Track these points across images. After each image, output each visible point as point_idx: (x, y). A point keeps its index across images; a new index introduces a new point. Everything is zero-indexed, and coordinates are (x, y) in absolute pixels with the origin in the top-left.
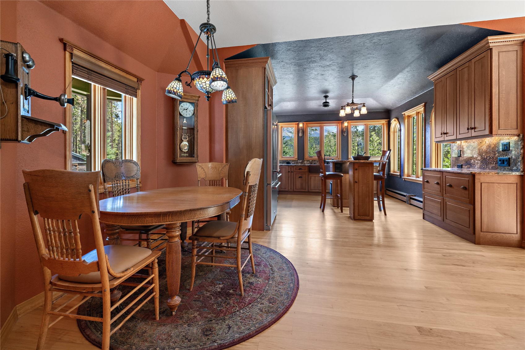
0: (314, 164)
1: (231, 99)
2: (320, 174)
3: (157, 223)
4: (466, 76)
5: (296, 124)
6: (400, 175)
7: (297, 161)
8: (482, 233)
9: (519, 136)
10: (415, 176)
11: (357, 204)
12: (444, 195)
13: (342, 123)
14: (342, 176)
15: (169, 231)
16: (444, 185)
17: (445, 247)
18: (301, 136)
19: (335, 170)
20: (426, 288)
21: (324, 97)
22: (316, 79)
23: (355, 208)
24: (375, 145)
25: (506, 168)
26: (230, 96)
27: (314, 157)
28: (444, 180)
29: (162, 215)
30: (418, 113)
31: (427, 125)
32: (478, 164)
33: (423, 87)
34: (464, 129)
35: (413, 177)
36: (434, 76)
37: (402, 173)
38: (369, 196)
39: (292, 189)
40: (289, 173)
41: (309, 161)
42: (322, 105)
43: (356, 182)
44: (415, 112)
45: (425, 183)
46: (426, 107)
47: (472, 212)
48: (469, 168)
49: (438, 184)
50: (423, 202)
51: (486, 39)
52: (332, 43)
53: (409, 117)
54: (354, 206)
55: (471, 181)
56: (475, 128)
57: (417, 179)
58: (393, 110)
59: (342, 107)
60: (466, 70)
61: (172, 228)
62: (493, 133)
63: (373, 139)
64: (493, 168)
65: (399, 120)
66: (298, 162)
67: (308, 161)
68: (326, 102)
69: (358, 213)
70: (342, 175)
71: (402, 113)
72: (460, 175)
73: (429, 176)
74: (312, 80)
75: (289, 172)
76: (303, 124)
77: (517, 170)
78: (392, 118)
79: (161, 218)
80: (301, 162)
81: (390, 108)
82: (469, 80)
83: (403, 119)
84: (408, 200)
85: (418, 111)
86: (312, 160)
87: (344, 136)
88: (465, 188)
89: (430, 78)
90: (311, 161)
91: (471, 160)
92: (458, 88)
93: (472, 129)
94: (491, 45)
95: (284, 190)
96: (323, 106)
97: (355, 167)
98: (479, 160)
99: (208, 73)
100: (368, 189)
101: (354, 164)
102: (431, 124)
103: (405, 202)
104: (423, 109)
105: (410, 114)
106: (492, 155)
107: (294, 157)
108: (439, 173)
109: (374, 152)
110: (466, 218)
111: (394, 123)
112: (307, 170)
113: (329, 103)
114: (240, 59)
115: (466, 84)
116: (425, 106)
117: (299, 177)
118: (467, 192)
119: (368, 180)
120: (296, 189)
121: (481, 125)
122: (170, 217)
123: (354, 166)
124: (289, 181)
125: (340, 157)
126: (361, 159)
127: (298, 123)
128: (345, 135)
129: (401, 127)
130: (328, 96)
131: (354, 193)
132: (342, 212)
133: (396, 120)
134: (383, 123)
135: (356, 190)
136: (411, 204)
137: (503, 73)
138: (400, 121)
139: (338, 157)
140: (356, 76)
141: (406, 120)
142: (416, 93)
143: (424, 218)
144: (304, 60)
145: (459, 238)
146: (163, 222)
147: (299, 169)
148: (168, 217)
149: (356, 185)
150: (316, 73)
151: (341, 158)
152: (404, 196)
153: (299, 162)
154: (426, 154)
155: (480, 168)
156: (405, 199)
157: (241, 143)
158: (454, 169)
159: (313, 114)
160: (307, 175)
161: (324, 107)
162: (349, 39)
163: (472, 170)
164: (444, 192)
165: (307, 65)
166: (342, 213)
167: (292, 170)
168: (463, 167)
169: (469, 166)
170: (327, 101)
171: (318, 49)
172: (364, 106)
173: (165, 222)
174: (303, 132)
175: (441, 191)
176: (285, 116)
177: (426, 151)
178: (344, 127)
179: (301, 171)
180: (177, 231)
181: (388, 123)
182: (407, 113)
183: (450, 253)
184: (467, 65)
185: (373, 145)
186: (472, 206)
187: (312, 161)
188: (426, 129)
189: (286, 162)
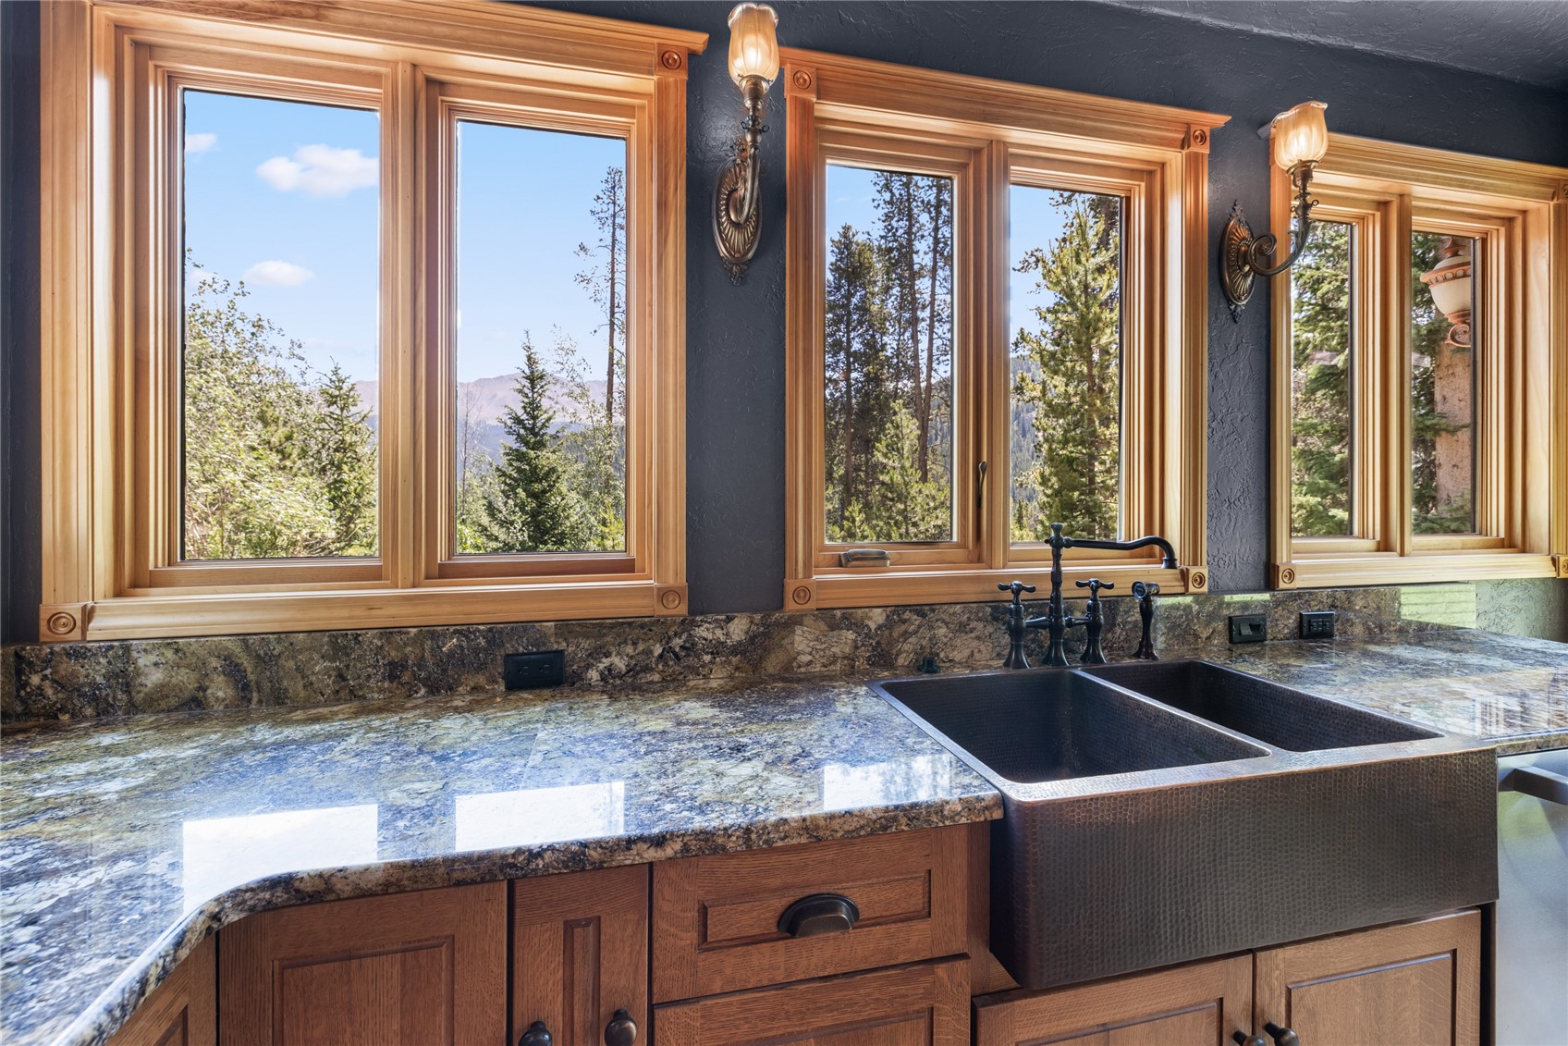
7: (687, 624)
18: (748, 261)
66: (690, 648)
80: (736, 650)
86: (896, 613)
90: (878, 617)
147: (788, 923)
153: (717, 649)
167: (622, 975)
187: (888, 625)
189: (500, 654)
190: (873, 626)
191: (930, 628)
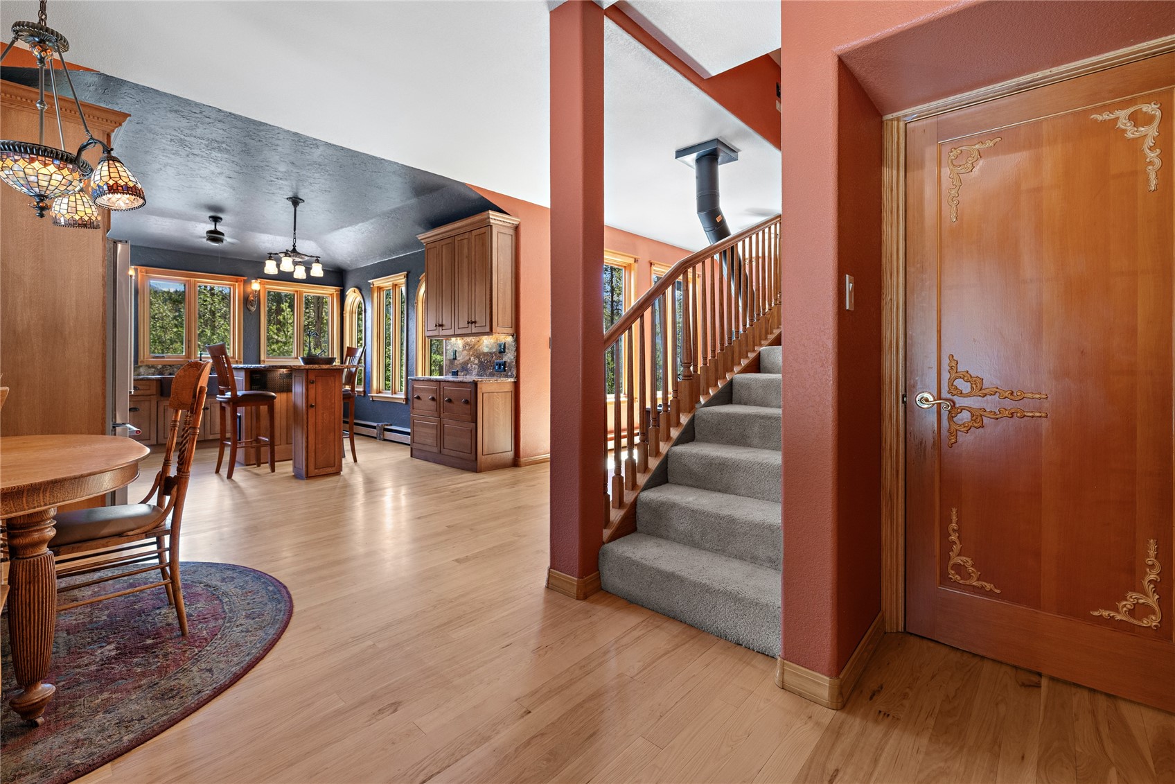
0: (170, 374)
1: (90, 219)
2: (218, 396)
3: (11, 512)
4: (466, 250)
6: (365, 391)
8: (483, 457)
9: (513, 336)
10: (390, 391)
11: (314, 448)
12: (442, 415)
13: (247, 283)
14: (274, 398)
15: (29, 532)
16: (442, 401)
17: (450, 483)
19: (251, 385)
20: (448, 527)
21: (210, 217)
22: (210, 180)
23: (309, 454)
24: (288, 332)
25: (502, 373)
26: (89, 211)
27: (167, 358)
28: (442, 393)
29: (25, 493)
30: (396, 285)
31: (410, 307)
32: (475, 368)
33: (406, 247)
34: (463, 323)
35: (386, 393)
36: (425, 236)
37: (369, 387)
38: (335, 429)
41: (153, 367)
42: (204, 237)
43: (312, 406)
44: (391, 283)
45: (415, 400)
46: (409, 279)
47: (474, 431)
48: (466, 375)
49: (433, 399)
50: (411, 434)
51: (486, 212)
52: (281, 138)
53: (380, 289)
54: (307, 452)
55: (473, 391)
56: (475, 322)
57: (394, 396)
58: (350, 272)
59: (270, 254)
60: (465, 241)
61: (38, 523)
62: (494, 331)
63: (284, 318)
64: (492, 375)
65: (363, 292)
67: (149, 367)
68: (216, 232)
69: (315, 464)
70: (274, 394)
71: (369, 281)
72: (461, 384)
73: (420, 389)
74: (198, 179)
76: (136, 270)
77: (511, 376)
78: (348, 286)
79: (24, 499)
81: (344, 266)
82: (468, 257)
83: (371, 291)
84: (380, 434)
85: (396, 282)
86: (164, 366)
87: (250, 310)
88: (467, 402)
89: (420, 237)
91: (468, 364)
92: (456, 263)
93: (472, 323)
94: (491, 221)
96: (207, 240)
97: (309, 377)
98: (476, 364)
99: (62, 156)
100: (333, 417)
101: (307, 372)
102: (417, 306)
103: (375, 438)
104: (404, 280)
105: (381, 285)
106: (489, 358)
108: (435, 383)
109: (286, 348)
110: (468, 441)
111: (353, 296)
112: (154, 390)
113: (223, 234)
114: (23, 86)
115: (465, 260)
116: (407, 276)
118: (469, 407)
119: (333, 401)
121: (481, 318)
122: (48, 495)
123: (307, 376)
125: (239, 358)
126: (321, 362)
128: (253, 309)
129: (367, 305)
130: (221, 219)
131: (307, 427)
132: (273, 470)
133: (357, 291)
134: (331, 293)
135: (311, 420)
136: (385, 440)
137: (501, 259)
138: (364, 295)
139: (234, 357)
140: (301, 199)
141: (375, 295)
142: (393, 252)
143: (412, 456)
144: (202, 141)
145: (460, 471)
146: (29, 509)
148: (41, 495)
149: (311, 411)
150: (217, 171)
151: (242, 360)
152: (374, 427)
154: (409, 354)
155: (478, 375)
156: (374, 432)
157: (19, 319)
158: (447, 376)
159: (166, 248)
160: (154, 403)
161: (209, 242)
162: (316, 144)
163: (469, 379)
164: (442, 410)
165: (204, 150)
166: (273, 473)
168: (459, 373)
169: (465, 372)
170: (219, 228)
171: (248, 136)
172: (318, 261)
173: (35, 508)
175: (438, 410)
177: (409, 351)
178: (249, 290)
180: (48, 527)
181: (341, 294)
182: (377, 282)
183: (457, 488)
184: (466, 236)
185: (284, 331)
186: (474, 424)
188: (410, 315)
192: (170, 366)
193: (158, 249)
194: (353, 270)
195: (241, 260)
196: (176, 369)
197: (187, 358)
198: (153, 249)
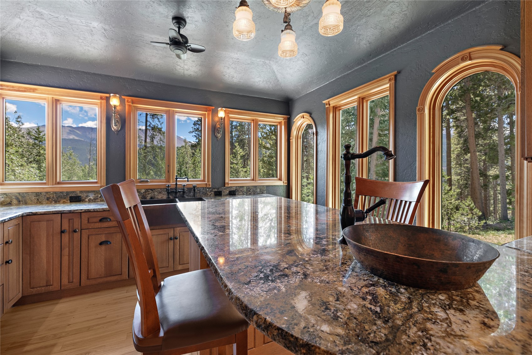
5: (101, 98)
13: (214, 112)
18: (118, 131)
27: (151, 182)
30: (363, 99)
39: (76, 280)
40: (66, 237)
53: (335, 109)
58: (297, 99)
65: (313, 115)
71: (322, 103)
75: (62, 232)
76: (122, 100)
78: (295, 112)
83: (325, 112)
85: (364, 94)
86: (147, 190)
87: (217, 137)
95: (43, 290)
105: (340, 103)
107: (96, 183)
111: (300, 122)
117: (101, 244)
120: (88, 278)
124: (65, 259)
125: (208, 181)
127: (108, 95)
128: (219, 136)
129: (318, 128)
133: (306, 115)
134: (279, 121)
138: (315, 117)
139: (204, 181)
141: (330, 115)
147: (101, 221)
167: (77, 226)
174: (123, 122)
176: (68, 72)
178: (217, 118)
179: (105, 225)
181: (288, 122)
182: (333, 101)
187: (145, 192)
189: (69, 196)
190: (142, 192)
191: (154, 193)
192: (152, 190)
193: (142, 81)
194: (300, 98)
195: (210, 91)
196: (156, 193)
197: (167, 182)
198: (139, 81)
